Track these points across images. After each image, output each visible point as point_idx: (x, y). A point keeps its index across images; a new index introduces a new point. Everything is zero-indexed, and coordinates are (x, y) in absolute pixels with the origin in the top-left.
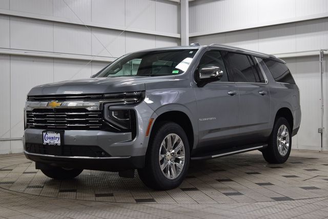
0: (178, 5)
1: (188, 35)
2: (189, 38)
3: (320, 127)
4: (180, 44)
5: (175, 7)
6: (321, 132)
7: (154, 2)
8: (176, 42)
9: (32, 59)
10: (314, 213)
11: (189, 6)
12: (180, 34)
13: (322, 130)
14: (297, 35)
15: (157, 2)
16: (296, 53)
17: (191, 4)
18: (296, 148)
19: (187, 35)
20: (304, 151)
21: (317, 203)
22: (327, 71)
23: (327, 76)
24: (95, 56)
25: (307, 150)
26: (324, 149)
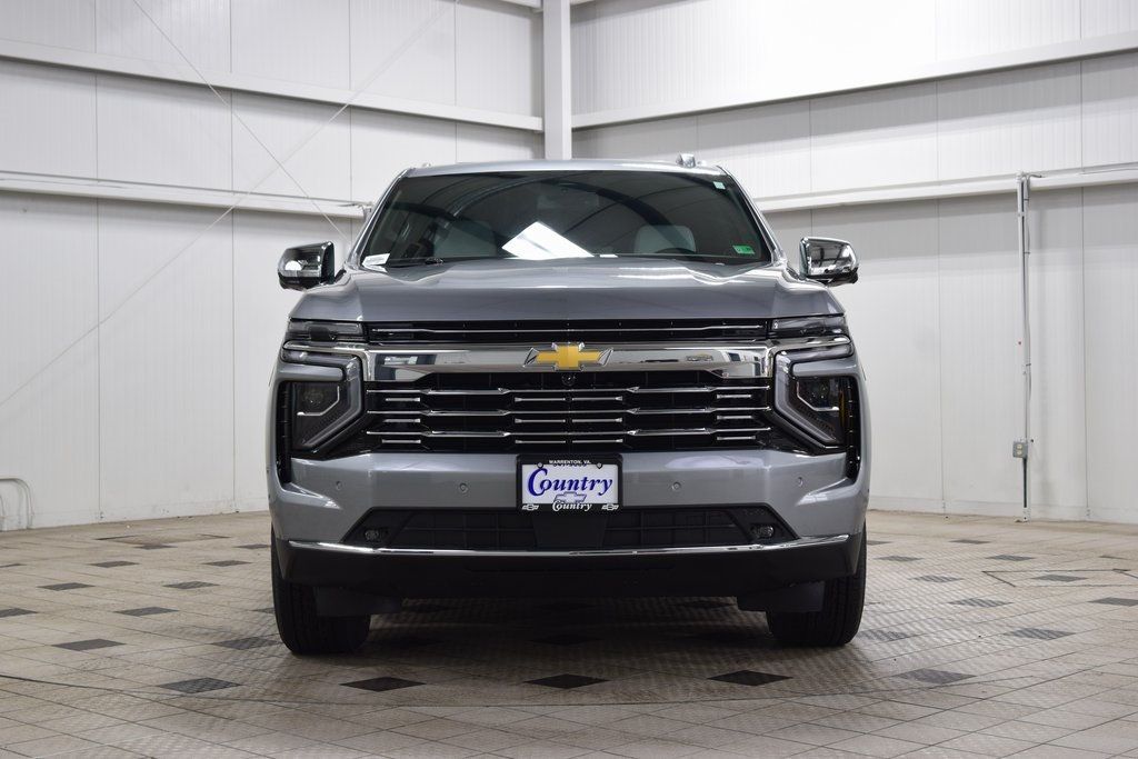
0: (536, 16)
1: (568, 122)
2: (574, 130)
3: (1020, 437)
4: (540, 153)
5: (523, 25)
6: (1022, 453)
7: (451, 6)
8: (526, 144)
9: (20, 203)
10: (998, 730)
11: (572, 21)
12: (543, 117)
13: (1025, 448)
14: (943, 124)
15: (460, 7)
16: (939, 183)
17: (580, 14)
18: (942, 511)
19: (564, 121)
20: (965, 518)
21: (1008, 697)
22: (1041, 246)
23: (1041, 263)
24: (246, 193)
25: (974, 515)
26: (1034, 513)
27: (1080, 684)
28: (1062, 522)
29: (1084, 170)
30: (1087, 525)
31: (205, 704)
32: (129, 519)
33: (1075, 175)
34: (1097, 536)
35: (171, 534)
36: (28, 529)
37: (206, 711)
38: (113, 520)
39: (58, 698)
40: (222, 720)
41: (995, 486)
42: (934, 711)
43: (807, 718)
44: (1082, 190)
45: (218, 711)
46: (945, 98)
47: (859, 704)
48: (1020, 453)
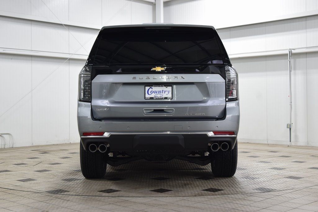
0: (153, 5)
3: (289, 122)
5: (150, 7)
7: (130, 2)
9: (10, 57)
10: (283, 204)
11: (164, 6)
13: (290, 125)
14: (267, 35)
16: (266, 52)
17: (166, 4)
18: (267, 143)
20: (274, 145)
21: (285, 195)
22: (295, 69)
23: (295, 74)
24: (73, 54)
25: (276, 144)
26: (293, 144)
27: (306, 191)
28: (300, 146)
29: (307, 48)
30: (307, 147)
31: (61, 196)
32: (40, 145)
33: (304, 49)
34: (311, 150)
35: (52, 149)
36: (12, 147)
37: (62, 198)
38: (36, 145)
39: (21, 194)
40: (66, 201)
41: (282, 136)
42: (265, 199)
43: (229, 201)
44: (306, 54)
45: (65, 198)
46: (268, 28)
47: (244, 197)
48: (289, 127)
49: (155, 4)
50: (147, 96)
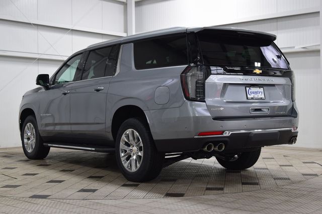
0: (125, 4)
5: (122, 7)
7: (101, 1)
11: (135, 6)
12: (127, 33)
15: (104, 2)
24: (42, 54)
49: (127, 4)
50: (249, 96)
